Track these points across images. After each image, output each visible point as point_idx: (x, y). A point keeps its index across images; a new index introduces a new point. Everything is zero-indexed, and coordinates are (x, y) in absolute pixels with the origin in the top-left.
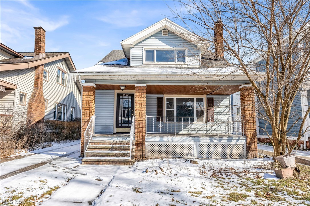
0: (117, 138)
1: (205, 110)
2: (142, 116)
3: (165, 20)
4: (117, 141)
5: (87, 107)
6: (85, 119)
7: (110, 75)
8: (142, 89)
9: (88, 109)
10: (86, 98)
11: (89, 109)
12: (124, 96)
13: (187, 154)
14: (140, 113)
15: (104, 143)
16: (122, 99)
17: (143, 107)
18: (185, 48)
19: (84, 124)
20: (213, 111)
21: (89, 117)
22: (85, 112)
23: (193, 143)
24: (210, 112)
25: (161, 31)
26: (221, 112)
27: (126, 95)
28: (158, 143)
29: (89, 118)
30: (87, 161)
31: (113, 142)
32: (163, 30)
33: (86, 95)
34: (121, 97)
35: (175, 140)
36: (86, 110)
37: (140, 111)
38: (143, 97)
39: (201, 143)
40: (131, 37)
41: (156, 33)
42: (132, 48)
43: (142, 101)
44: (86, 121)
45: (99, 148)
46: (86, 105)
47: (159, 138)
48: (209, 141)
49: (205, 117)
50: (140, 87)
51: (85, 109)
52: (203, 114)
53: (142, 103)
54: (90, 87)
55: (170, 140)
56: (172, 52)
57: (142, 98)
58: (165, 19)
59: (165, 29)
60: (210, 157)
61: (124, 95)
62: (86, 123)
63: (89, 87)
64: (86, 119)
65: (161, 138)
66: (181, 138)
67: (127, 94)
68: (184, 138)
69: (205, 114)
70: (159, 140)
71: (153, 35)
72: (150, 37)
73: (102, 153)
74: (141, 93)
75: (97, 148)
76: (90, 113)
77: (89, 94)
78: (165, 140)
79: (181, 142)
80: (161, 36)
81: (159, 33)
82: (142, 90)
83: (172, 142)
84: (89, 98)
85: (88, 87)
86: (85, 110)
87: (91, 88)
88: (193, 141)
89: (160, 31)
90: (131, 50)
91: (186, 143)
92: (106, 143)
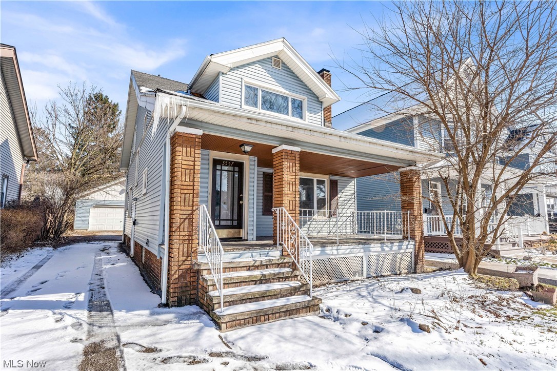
0: (250, 254)
1: (327, 198)
2: (294, 208)
3: (282, 41)
4: (261, 261)
5: (186, 183)
6: (182, 212)
7: (248, 119)
8: (294, 155)
9: (189, 187)
10: (184, 162)
11: (191, 188)
12: (224, 165)
13: (355, 273)
14: (291, 202)
15: (236, 267)
16: (221, 170)
17: (295, 191)
18: (304, 97)
19: (180, 226)
20: (337, 199)
21: (191, 208)
22: (183, 196)
23: (362, 254)
24: (334, 202)
25: (271, 58)
26: (346, 202)
27: (228, 163)
28: (319, 258)
29: (193, 211)
30: (234, 319)
31: (254, 264)
32: (273, 58)
33: (184, 154)
34: (219, 167)
35: (341, 252)
36: (186, 191)
37: (290, 199)
38: (295, 172)
39: (372, 254)
40: (227, 53)
41: (263, 60)
42: (223, 74)
43: (294, 180)
44: (185, 216)
45: (237, 281)
46: (183, 179)
47: (320, 249)
48: (380, 249)
49: (327, 210)
50: (290, 152)
51: (183, 187)
52: (324, 205)
53: (294, 183)
54: (194, 136)
55: (335, 252)
56: (285, 99)
57: (294, 174)
58: (282, 39)
59: (277, 57)
60: (380, 275)
61: (228, 164)
62: (184, 221)
63: (192, 136)
64: (185, 212)
65: (323, 249)
66: (347, 247)
67: (231, 162)
68: (351, 247)
69: (327, 205)
70: (319, 252)
71: (259, 61)
72: (254, 63)
73: (253, 294)
74: (291, 164)
75: (233, 281)
76: (193, 198)
77: (193, 153)
78: (328, 252)
79: (348, 253)
80: (271, 67)
81: (266, 61)
82: (294, 158)
83: (338, 254)
84: (192, 163)
85: (190, 136)
86: (182, 191)
87: (197, 140)
88: (362, 250)
89: (269, 58)
90: (221, 78)
91: (353, 255)
92: (240, 267)
